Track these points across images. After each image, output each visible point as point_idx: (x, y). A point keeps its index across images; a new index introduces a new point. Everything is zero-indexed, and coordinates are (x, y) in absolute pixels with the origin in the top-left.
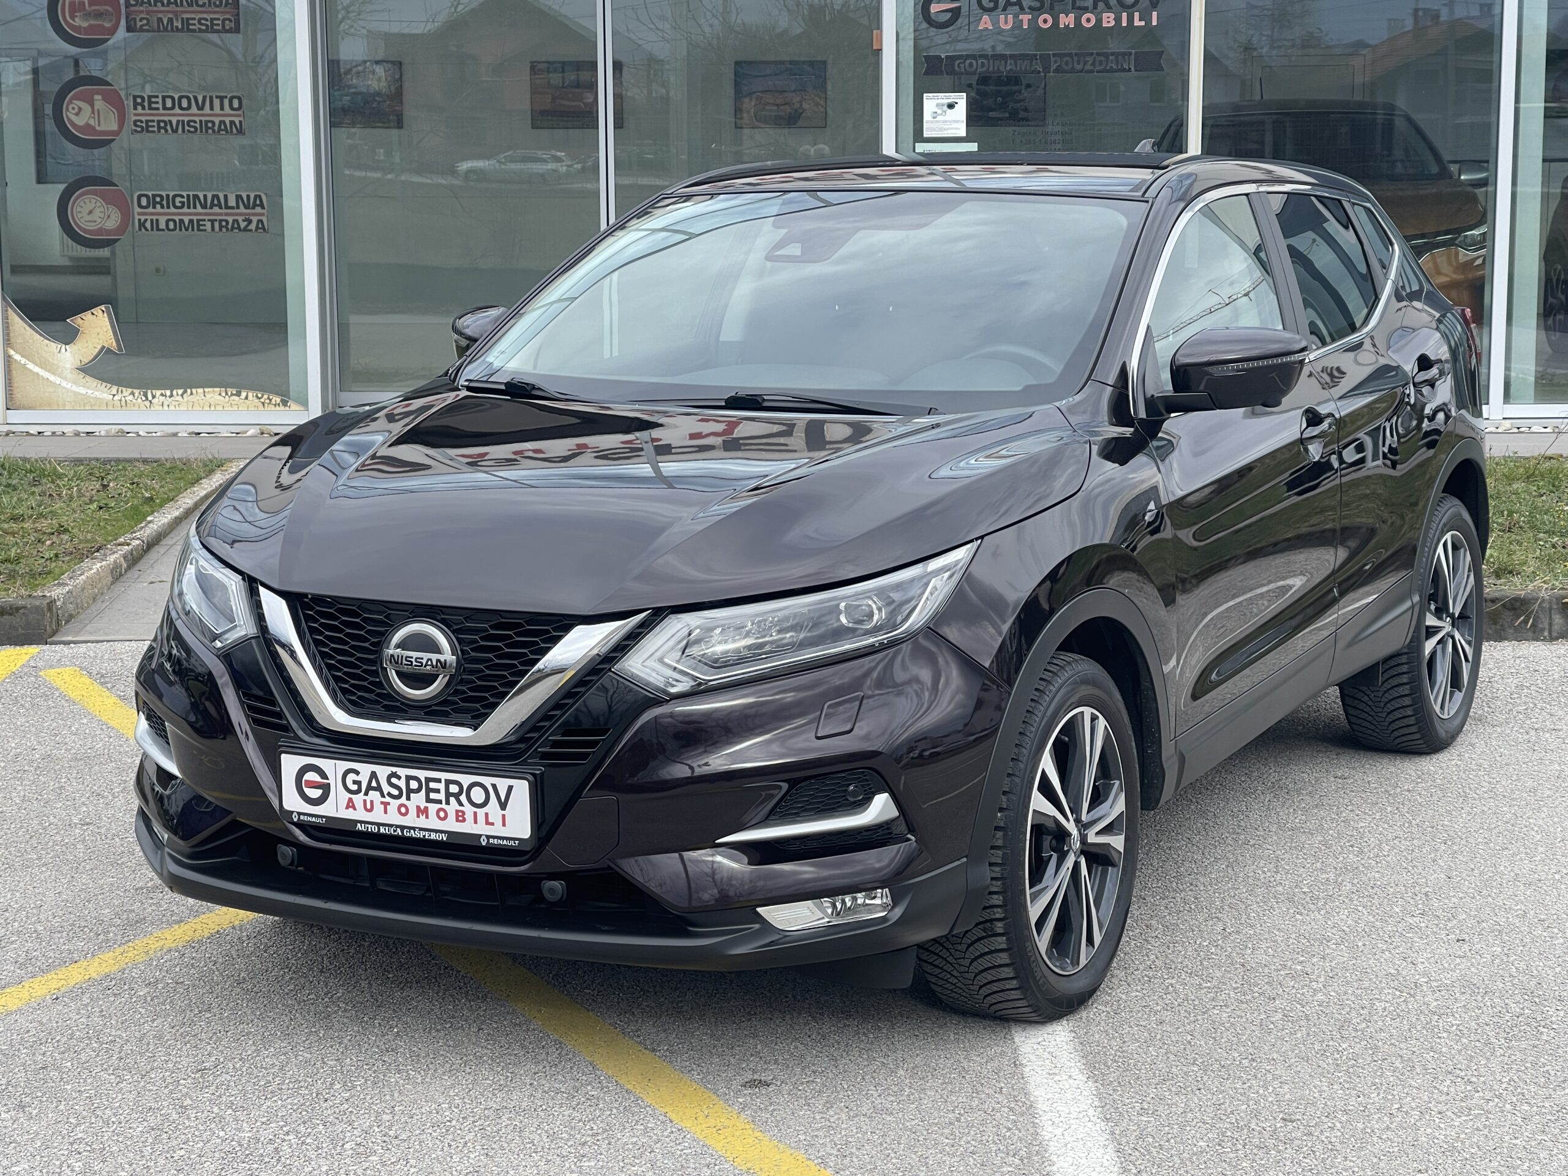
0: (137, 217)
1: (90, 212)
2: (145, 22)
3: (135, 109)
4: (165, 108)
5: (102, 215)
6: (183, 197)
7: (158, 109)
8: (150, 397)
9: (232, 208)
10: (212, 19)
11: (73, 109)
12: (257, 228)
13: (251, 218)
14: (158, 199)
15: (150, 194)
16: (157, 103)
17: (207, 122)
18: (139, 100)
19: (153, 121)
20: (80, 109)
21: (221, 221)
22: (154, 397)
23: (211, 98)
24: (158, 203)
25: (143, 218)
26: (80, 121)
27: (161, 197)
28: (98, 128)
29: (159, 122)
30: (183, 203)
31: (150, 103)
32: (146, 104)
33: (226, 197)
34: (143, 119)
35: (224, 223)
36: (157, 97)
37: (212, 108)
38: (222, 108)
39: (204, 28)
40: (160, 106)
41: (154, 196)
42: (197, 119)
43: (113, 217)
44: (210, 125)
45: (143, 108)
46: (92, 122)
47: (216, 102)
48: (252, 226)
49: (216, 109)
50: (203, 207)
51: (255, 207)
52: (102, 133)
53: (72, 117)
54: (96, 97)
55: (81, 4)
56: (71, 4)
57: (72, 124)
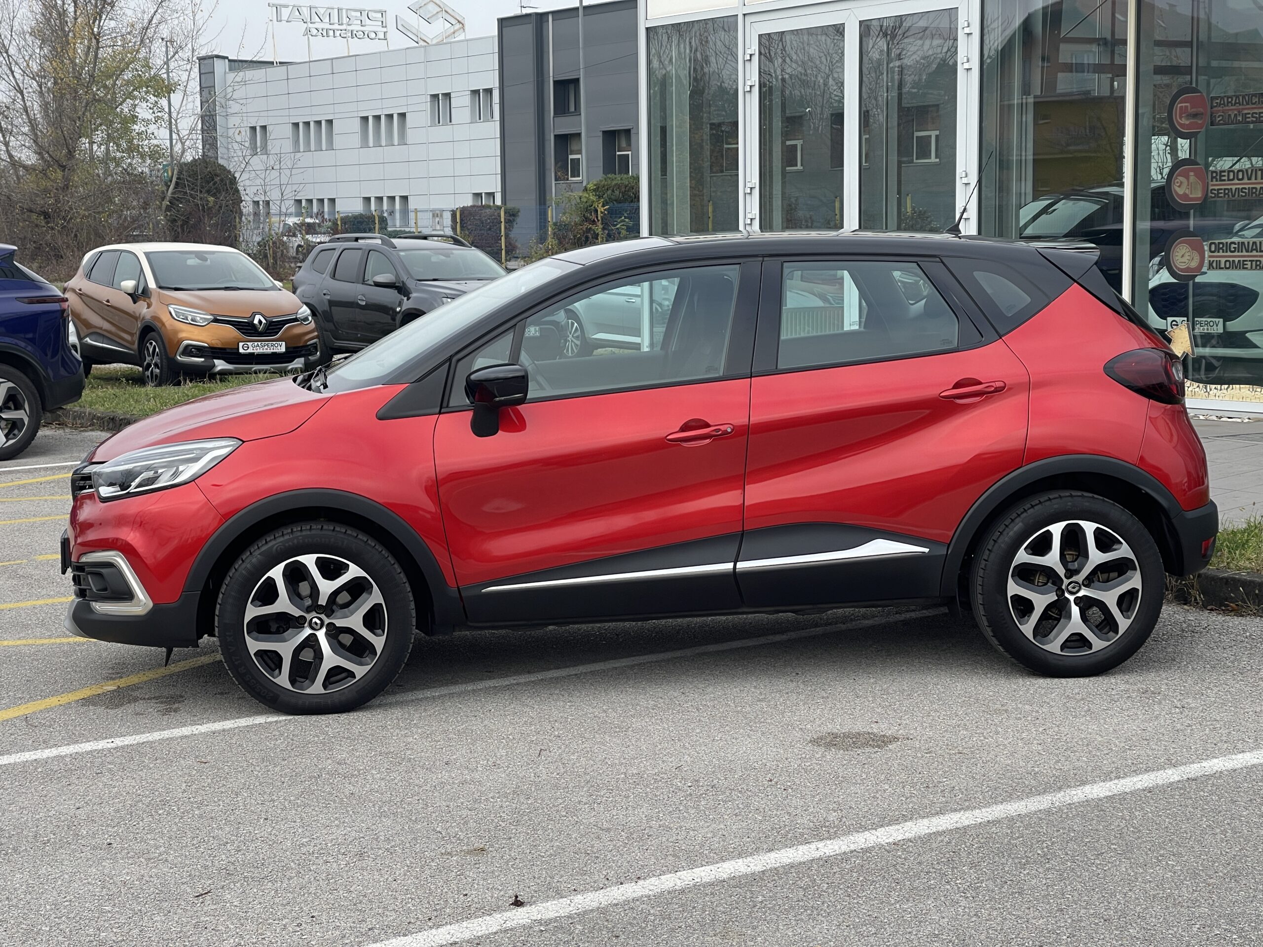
0: (1209, 259)
1: (1183, 256)
2: (1221, 118)
3: (1212, 181)
4: (1229, 180)
5: (1188, 258)
6: (1235, 244)
7: (1224, 180)
8: (1208, 390)
10: (1260, 113)
11: (1177, 183)
15: (1217, 242)
16: (1224, 176)
17: (1253, 188)
18: (1214, 175)
19: (1221, 189)
20: (1181, 183)
21: (1257, 261)
22: (1211, 390)
23: (1256, 170)
24: (1221, 248)
25: (1212, 259)
26: (1180, 191)
27: (1222, 243)
28: (1191, 196)
29: (1225, 189)
30: (1234, 248)
31: (1221, 176)
32: (1218, 177)
34: (1216, 188)
36: (1224, 171)
37: (1256, 179)
39: (1254, 119)
40: (1226, 178)
41: (1219, 244)
42: (1246, 186)
43: (1195, 258)
45: (1216, 181)
46: (1187, 192)
47: (1259, 173)
49: (1259, 180)
50: (1247, 251)
52: (1192, 199)
53: (1177, 189)
54: (1192, 174)
55: (1186, 107)
56: (1180, 108)
57: (1176, 194)
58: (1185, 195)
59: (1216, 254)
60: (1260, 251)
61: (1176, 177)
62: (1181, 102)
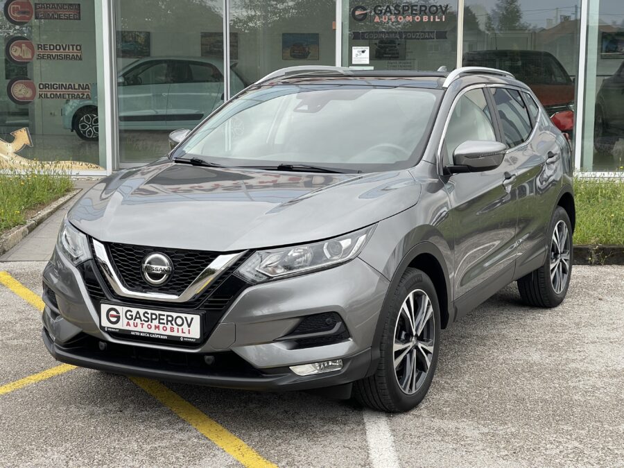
0: (39, 93)
1: (20, 90)
2: (43, 15)
3: (38, 49)
4: (50, 49)
5: (25, 92)
6: (57, 85)
7: (47, 50)
8: (43, 164)
9: (77, 89)
10: (69, 15)
11: (14, 49)
12: (87, 97)
13: (84, 93)
15: (44, 83)
18: (40, 46)
19: (46, 54)
20: (16, 49)
21: (72, 94)
23: (69, 46)
24: (47, 87)
25: (41, 93)
26: (16, 54)
27: (48, 85)
28: (23, 57)
29: (48, 55)
30: (57, 87)
32: (43, 48)
33: (74, 85)
34: (42, 53)
36: (47, 45)
37: (69, 50)
38: (73, 50)
39: (66, 18)
40: (48, 48)
41: (46, 84)
42: (63, 54)
43: (29, 92)
44: (68, 56)
46: (21, 55)
47: (71, 47)
48: (85, 97)
49: (71, 50)
50: (65, 88)
51: (86, 88)
52: (24, 59)
53: (13, 53)
54: (23, 45)
55: (18, 8)
56: (13, 8)
57: (13, 55)
58: (19, 56)
59: (44, 90)
60: (75, 89)
61: (12, 47)
62: (13, 4)
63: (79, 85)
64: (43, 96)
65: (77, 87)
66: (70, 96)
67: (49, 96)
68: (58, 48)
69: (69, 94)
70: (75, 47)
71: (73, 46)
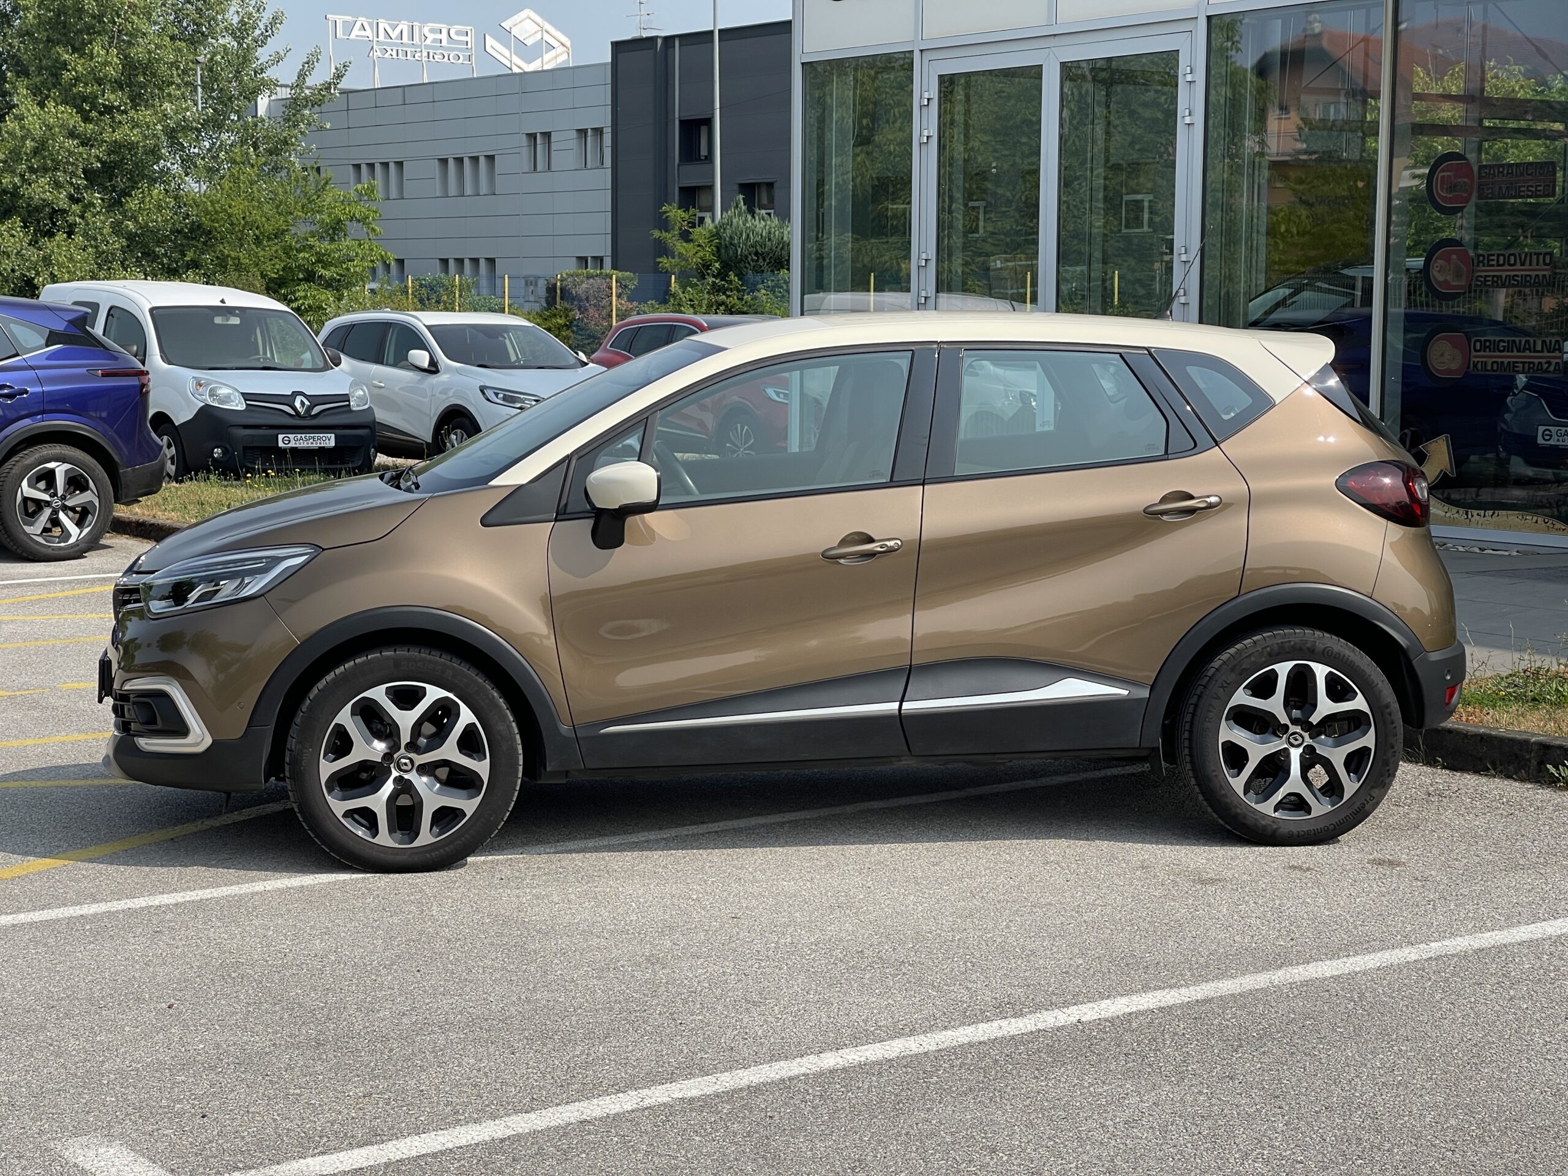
0: (1473, 359)
1: (1442, 355)
2: (1490, 190)
3: (1478, 266)
4: (1498, 265)
5: (1449, 357)
6: (1504, 342)
7: (1493, 265)
8: (1470, 517)
9: (1538, 352)
10: (1537, 186)
11: (1435, 266)
12: (1555, 370)
13: (1552, 360)
14: (1488, 344)
15: (1482, 339)
16: (1493, 260)
17: (1526, 276)
18: (1481, 258)
19: (1489, 276)
20: (1439, 267)
21: (1530, 363)
22: (1472, 516)
23: (1531, 254)
24: (1489, 347)
25: (1476, 360)
26: (1438, 277)
27: (1489, 341)
28: (1450, 283)
29: (1493, 276)
30: (1504, 347)
31: (1489, 260)
32: (1486, 261)
33: (1534, 341)
34: (1483, 274)
35: (1531, 365)
36: (1493, 255)
37: (1530, 265)
38: (1537, 265)
39: (1530, 193)
40: (1495, 263)
41: (1486, 341)
42: (1519, 273)
43: (1456, 359)
44: (1528, 278)
45: (1484, 266)
46: (1446, 278)
47: (1534, 258)
48: (1552, 368)
49: (1534, 266)
50: (1519, 351)
51: (1554, 350)
52: (1455, 287)
53: (1436, 274)
54: (1454, 257)
55: (1450, 176)
56: (1443, 177)
57: (1435, 279)
58: (1446, 281)
59: (1482, 353)
60: (1535, 351)
61: (1435, 262)
62: (1443, 171)
63: (1544, 342)
64: (1479, 366)
65: (1539, 348)
66: (1527, 365)
67: (1489, 368)
68: (1512, 262)
69: (1524, 363)
70: (1541, 257)
71: (1538, 254)
